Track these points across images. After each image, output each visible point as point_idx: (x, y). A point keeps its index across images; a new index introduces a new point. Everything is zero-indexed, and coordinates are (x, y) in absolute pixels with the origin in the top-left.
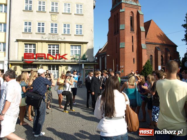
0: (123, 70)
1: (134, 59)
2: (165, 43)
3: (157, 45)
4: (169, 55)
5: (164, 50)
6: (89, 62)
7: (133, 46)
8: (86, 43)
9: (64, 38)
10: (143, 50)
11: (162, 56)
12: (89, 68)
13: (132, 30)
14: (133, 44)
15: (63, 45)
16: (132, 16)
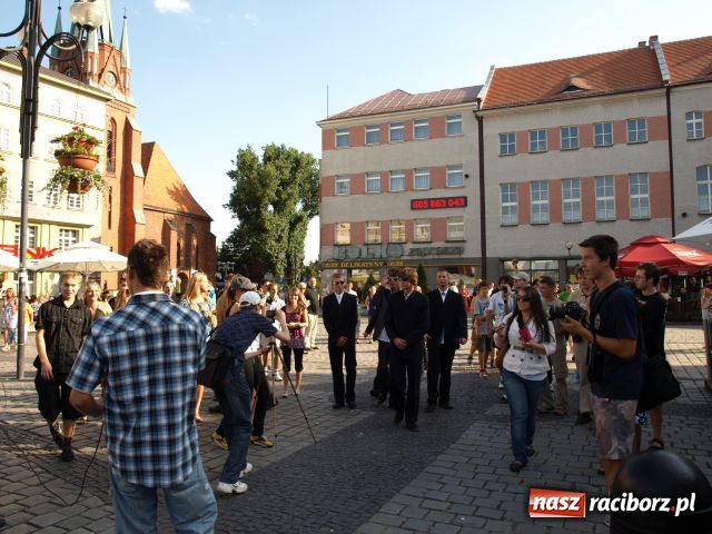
2: (186, 211)
3: (169, 216)
4: (195, 242)
5: (183, 228)
7: (110, 213)
8: (88, 227)
9: (48, 214)
10: (137, 226)
11: (178, 244)
13: (111, 168)
14: (111, 208)
15: (45, 227)
16: (110, 129)
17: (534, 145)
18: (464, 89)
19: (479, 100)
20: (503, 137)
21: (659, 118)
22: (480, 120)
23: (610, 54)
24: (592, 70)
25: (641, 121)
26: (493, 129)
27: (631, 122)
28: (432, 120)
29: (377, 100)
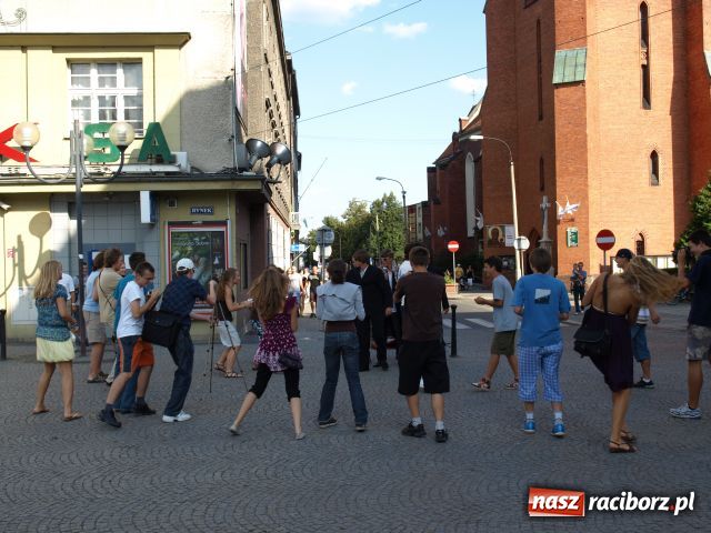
0: (574, 230)
1: (654, 155)
6: (196, 175)
7: (646, 68)
8: (177, 40)
12: (199, 219)
14: (648, 58)
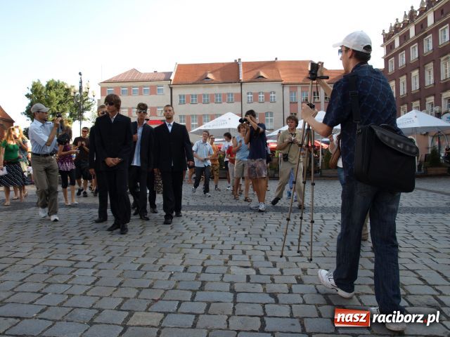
17: (192, 100)
18: (165, 73)
19: (171, 80)
20: (180, 96)
21: (237, 94)
22: (171, 89)
23: (223, 64)
24: (216, 70)
25: (232, 94)
26: (176, 93)
27: (228, 94)
28: (151, 87)
29: (126, 73)
